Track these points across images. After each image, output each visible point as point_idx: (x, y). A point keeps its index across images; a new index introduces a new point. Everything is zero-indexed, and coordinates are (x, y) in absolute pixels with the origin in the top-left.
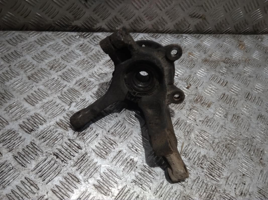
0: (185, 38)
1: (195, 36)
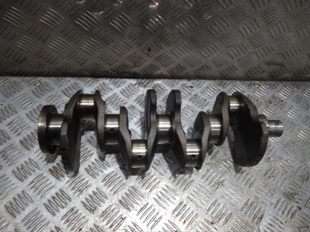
0: (258, 88)
1: (270, 85)
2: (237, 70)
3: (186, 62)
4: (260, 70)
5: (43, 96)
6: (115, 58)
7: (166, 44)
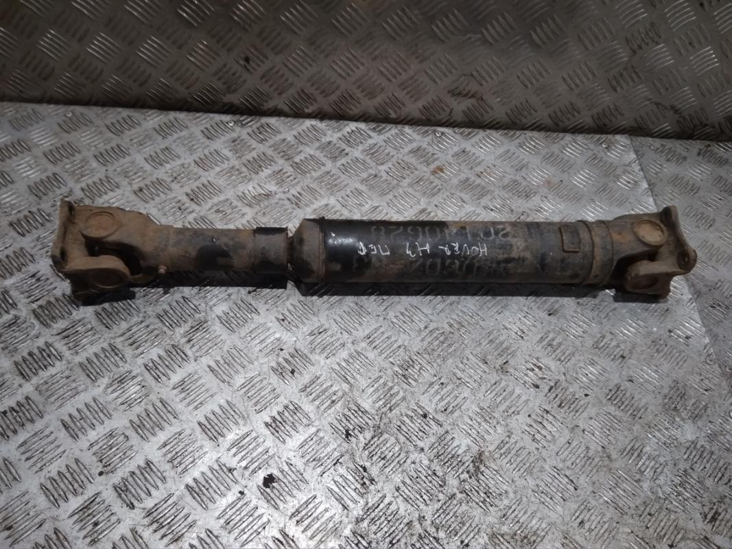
1: (461, 134)
2: (404, 105)
3: (313, 85)
4: (446, 108)
5: (75, 130)
6: (193, 74)
7: (272, 49)
